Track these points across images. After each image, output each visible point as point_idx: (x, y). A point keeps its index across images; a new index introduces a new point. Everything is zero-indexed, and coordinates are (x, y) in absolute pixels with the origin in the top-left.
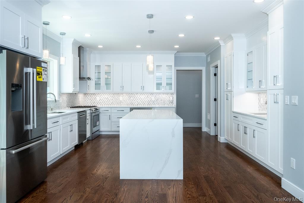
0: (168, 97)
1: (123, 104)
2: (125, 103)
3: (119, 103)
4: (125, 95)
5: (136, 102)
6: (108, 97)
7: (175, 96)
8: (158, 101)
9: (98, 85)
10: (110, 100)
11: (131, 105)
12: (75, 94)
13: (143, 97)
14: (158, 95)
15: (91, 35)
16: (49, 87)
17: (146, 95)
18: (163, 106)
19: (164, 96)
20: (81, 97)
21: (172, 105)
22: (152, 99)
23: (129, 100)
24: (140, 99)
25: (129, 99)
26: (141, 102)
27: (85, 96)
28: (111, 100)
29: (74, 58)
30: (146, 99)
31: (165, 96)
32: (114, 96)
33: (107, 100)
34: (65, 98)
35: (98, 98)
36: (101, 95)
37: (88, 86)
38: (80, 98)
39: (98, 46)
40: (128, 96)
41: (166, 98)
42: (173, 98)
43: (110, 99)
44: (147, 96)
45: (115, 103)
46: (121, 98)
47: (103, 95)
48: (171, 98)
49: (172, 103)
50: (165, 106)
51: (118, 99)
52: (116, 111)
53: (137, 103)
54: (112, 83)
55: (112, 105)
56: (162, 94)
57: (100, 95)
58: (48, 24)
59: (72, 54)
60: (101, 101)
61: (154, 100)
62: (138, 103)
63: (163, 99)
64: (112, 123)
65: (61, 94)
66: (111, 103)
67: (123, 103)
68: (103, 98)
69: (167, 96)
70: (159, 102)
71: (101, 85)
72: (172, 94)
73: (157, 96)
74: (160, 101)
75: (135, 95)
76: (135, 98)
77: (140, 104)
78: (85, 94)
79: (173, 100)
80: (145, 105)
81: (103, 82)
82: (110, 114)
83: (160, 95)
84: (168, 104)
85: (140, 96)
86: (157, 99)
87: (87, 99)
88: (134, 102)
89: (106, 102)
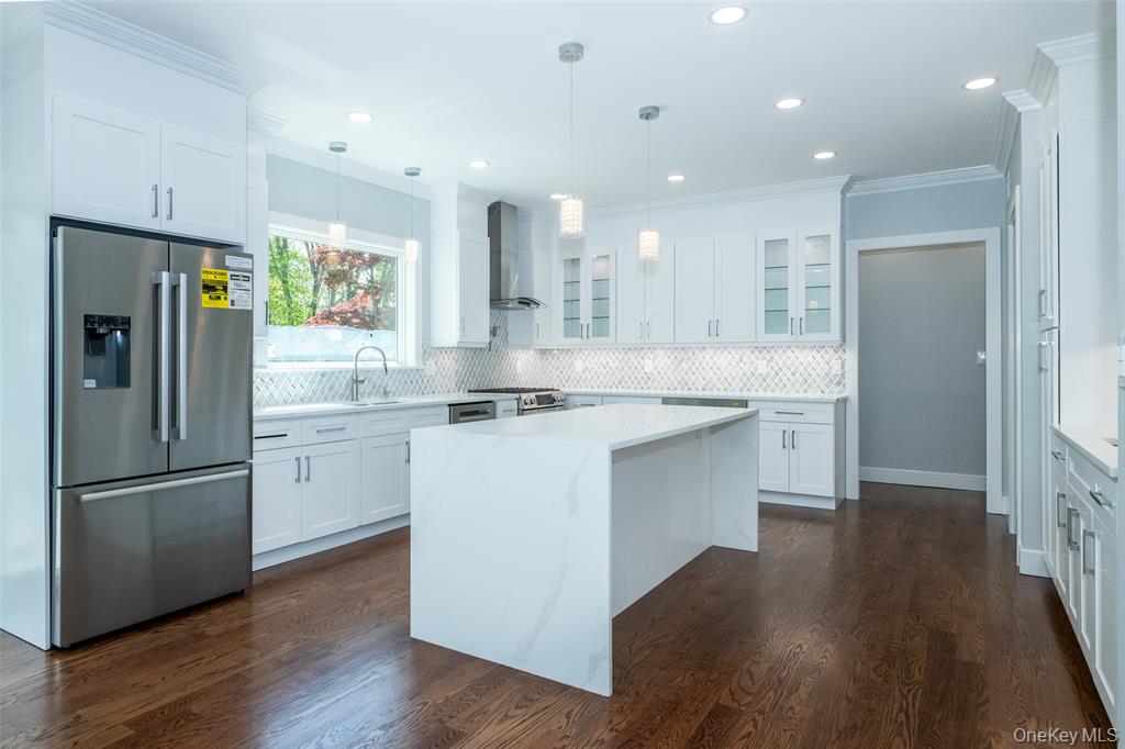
0: (823, 363)
1: (656, 384)
2: (662, 382)
3: (643, 383)
4: (662, 352)
5: (701, 380)
6: (608, 359)
7: (851, 358)
8: (781, 374)
9: (571, 321)
10: (614, 372)
11: (683, 389)
13: (722, 359)
14: (780, 352)
15: (489, 163)
17: (733, 352)
18: (801, 395)
19: (806, 357)
20: (522, 359)
21: (840, 392)
22: (759, 367)
23: (674, 371)
24: (715, 369)
25: (677, 367)
26: (715, 379)
28: (617, 372)
30: (734, 367)
31: (810, 358)
32: (626, 358)
33: (604, 371)
35: (579, 365)
36: (589, 355)
37: (535, 326)
39: (549, 196)
40: (672, 358)
41: (814, 363)
42: (843, 367)
43: (614, 367)
44: (737, 357)
45: (629, 382)
46: (649, 365)
47: (592, 353)
48: (836, 366)
49: (838, 383)
50: (810, 395)
51: (639, 367)
53: (704, 383)
54: (612, 316)
56: (797, 352)
57: (586, 353)
58: (343, 150)
60: (587, 373)
61: (764, 373)
62: (708, 383)
63: (801, 369)
66: (617, 382)
67: (654, 380)
68: (593, 363)
69: (818, 357)
70: (785, 380)
71: (582, 321)
72: (840, 349)
73: (777, 357)
74: (789, 374)
75: (697, 352)
76: (697, 364)
77: (715, 385)
78: (543, 352)
79: (843, 374)
81: (585, 312)
83: (789, 352)
84: (823, 387)
85: (715, 359)
86: (776, 369)
87: (550, 368)
88: (693, 378)
89: (601, 377)
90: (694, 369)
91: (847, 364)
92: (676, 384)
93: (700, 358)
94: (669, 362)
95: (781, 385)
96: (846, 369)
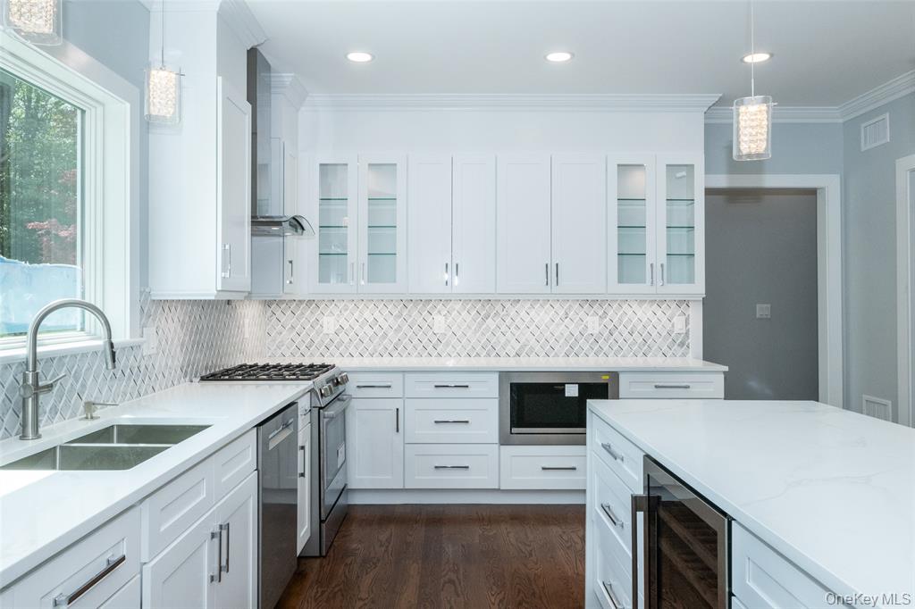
0: (664, 319)
1: (450, 348)
2: (458, 348)
3: (430, 348)
4: (458, 306)
5: (514, 341)
6: (377, 314)
7: (696, 315)
8: (616, 334)
9: (329, 258)
10: (386, 334)
11: (488, 356)
12: (229, 302)
13: (542, 315)
14: (615, 306)
16: (78, 267)
17: (557, 306)
19: (645, 313)
20: (249, 317)
21: (684, 355)
22: (589, 325)
23: (476, 331)
24: (533, 327)
25: (480, 326)
26: (533, 341)
27: (269, 313)
28: (391, 333)
29: (227, 99)
30: (558, 325)
31: (650, 314)
32: (405, 312)
33: (370, 332)
34: (172, 329)
35: (329, 323)
36: (345, 309)
37: (287, 263)
38: (247, 321)
39: (346, 54)
40: (473, 313)
41: (654, 320)
42: (687, 325)
43: (385, 326)
44: (562, 313)
45: (410, 347)
46: (438, 323)
47: (351, 306)
48: (679, 322)
49: (682, 344)
51: (425, 327)
52: (429, 390)
53: (517, 346)
54: (400, 252)
55: (395, 354)
56: (635, 306)
57: (341, 305)
59: (219, 73)
60: (342, 335)
61: (596, 332)
62: (522, 347)
63: (640, 327)
64: (407, 446)
65: (149, 306)
66: (391, 348)
67: (447, 344)
68: (352, 321)
69: (659, 313)
70: (621, 341)
71: (351, 258)
72: (683, 303)
73: (611, 313)
74: (625, 334)
75: (508, 305)
76: (508, 321)
77: (532, 349)
78: (268, 303)
79: (687, 333)
80: (556, 355)
81: (357, 245)
82: (399, 404)
83: (625, 306)
84: (665, 348)
85: (533, 313)
86: (611, 326)
87: (279, 327)
88: (503, 339)
89: (366, 341)
90: (504, 328)
91: (691, 320)
92: (478, 349)
93: (513, 313)
94: (469, 319)
95: (616, 348)
96: (689, 326)
